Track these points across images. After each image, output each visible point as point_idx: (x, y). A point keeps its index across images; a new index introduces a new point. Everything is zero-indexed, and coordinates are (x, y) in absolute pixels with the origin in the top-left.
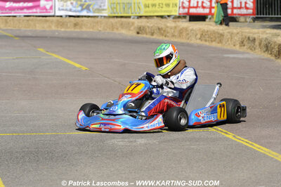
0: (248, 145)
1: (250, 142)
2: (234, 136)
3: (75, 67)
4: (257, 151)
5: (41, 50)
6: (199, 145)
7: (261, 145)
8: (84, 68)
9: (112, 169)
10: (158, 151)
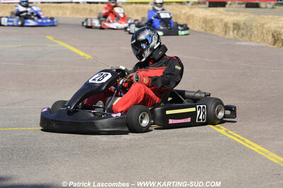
0: (238, 140)
1: (242, 138)
2: (226, 131)
3: (79, 56)
4: (247, 148)
5: (50, 38)
6: (187, 141)
7: (253, 141)
8: (88, 57)
9: (88, 169)
10: (142, 148)
